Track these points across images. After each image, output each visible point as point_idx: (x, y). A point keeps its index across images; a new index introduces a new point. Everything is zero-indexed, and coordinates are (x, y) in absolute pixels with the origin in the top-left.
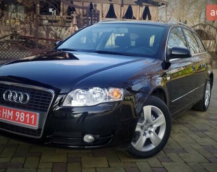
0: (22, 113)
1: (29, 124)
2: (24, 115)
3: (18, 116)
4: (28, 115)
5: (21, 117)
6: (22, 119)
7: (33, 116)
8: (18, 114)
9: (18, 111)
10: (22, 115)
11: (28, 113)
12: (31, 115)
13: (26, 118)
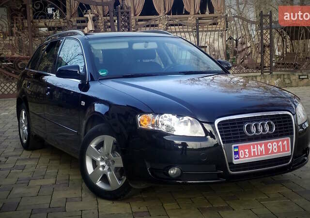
0: (274, 143)
1: (282, 152)
2: (276, 144)
3: (271, 148)
4: (281, 143)
5: (274, 147)
6: (275, 149)
7: (285, 142)
8: (270, 146)
9: (270, 142)
10: (275, 145)
11: (280, 141)
12: (283, 142)
13: (279, 147)
